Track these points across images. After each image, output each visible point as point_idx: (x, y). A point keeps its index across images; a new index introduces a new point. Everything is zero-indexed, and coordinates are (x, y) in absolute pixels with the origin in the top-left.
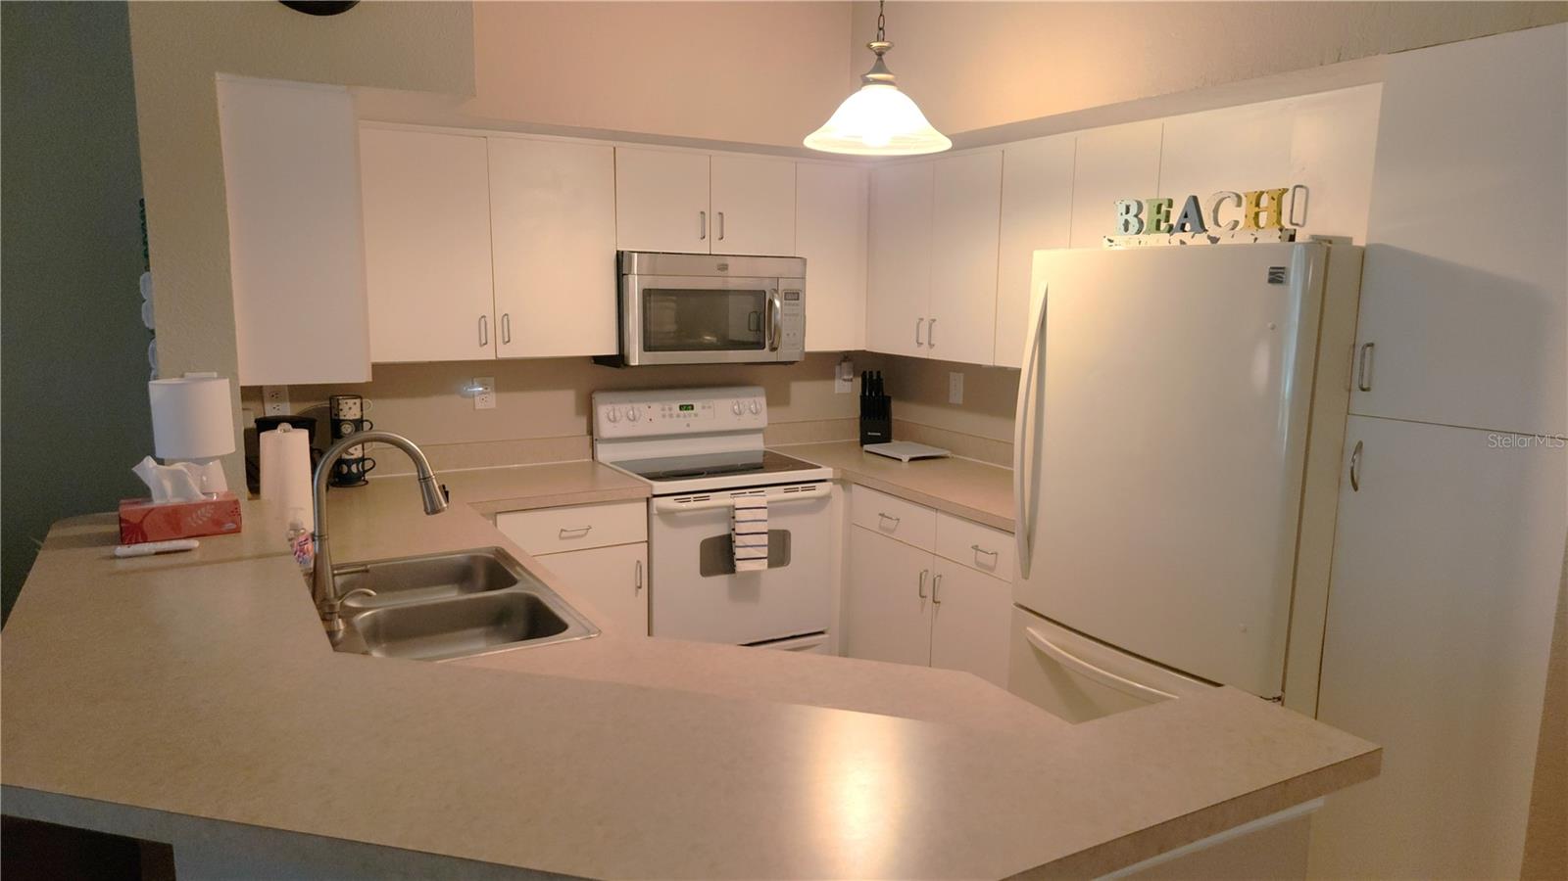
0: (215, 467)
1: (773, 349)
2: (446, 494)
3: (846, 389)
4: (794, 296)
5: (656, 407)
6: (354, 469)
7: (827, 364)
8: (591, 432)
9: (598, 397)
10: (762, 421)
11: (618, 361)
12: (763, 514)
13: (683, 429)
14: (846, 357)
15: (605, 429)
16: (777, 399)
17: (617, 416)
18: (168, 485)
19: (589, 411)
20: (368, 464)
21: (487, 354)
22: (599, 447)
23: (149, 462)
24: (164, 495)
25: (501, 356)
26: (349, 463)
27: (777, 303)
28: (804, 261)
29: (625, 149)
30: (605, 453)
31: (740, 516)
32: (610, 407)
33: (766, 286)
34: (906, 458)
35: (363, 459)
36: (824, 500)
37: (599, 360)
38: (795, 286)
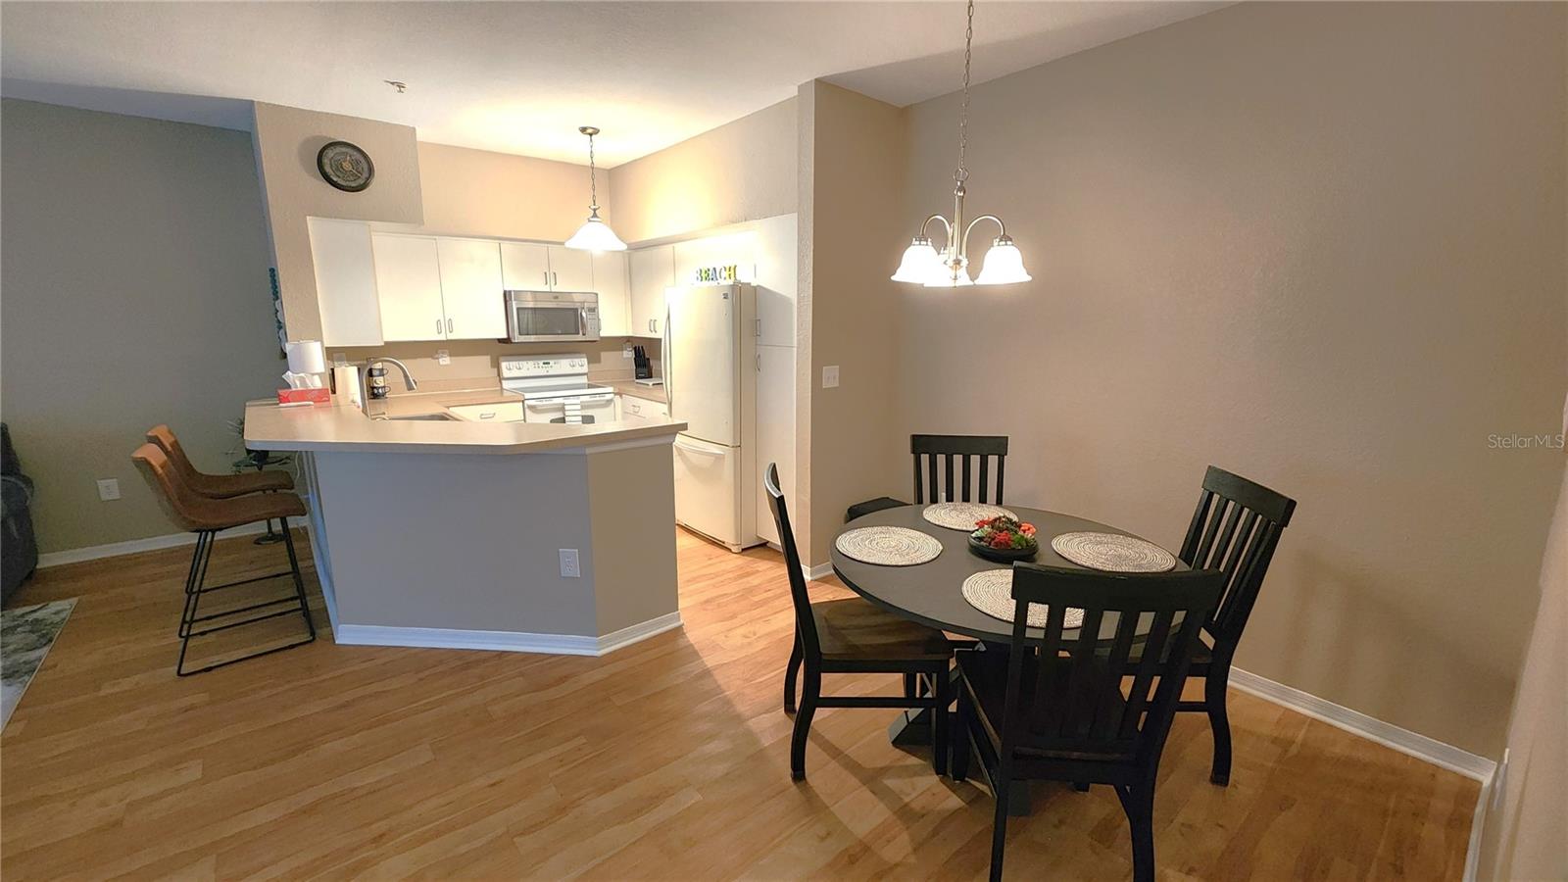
0: (316, 378)
1: (584, 335)
2: (416, 383)
3: (629, 354)
4: (593, 310)
5: (531, 363)
6: (380, 391)
7: (617, 343)
8: (499, 375)
9: (501, 358)
10: (585, 369)
11: (507, 341)
12: (579, 407)
13: (545, 374)
14: (628, 339)
15: (506, 373)
16: (593, 360)
17: (510, 368)
18: (298, 383)
19: (496, 365)
20: (387, 389)
21: (442, 337)
22: (503, 382)
23: (289, 373)
24: (296, 387)
25: (449, 338)
26: (378, 388)
27: (584, 314)
28: (597, 294)
29: (505, 245)
30: (506, 385)
31: (567, 407)
32: (507, 363)
33: (577, 305)
34: (651, 384)
35: (384, 387)
36: (610, 401)
37: (500, 341)
38: (593, 306)
